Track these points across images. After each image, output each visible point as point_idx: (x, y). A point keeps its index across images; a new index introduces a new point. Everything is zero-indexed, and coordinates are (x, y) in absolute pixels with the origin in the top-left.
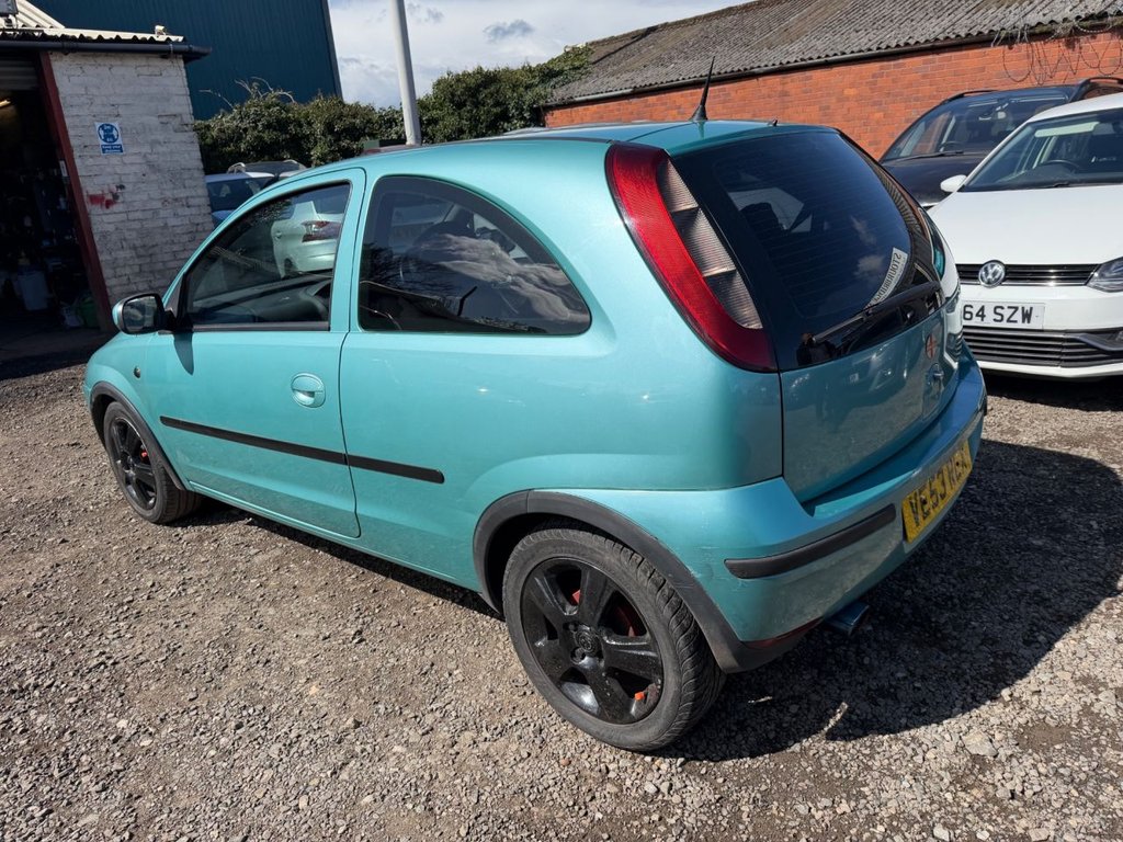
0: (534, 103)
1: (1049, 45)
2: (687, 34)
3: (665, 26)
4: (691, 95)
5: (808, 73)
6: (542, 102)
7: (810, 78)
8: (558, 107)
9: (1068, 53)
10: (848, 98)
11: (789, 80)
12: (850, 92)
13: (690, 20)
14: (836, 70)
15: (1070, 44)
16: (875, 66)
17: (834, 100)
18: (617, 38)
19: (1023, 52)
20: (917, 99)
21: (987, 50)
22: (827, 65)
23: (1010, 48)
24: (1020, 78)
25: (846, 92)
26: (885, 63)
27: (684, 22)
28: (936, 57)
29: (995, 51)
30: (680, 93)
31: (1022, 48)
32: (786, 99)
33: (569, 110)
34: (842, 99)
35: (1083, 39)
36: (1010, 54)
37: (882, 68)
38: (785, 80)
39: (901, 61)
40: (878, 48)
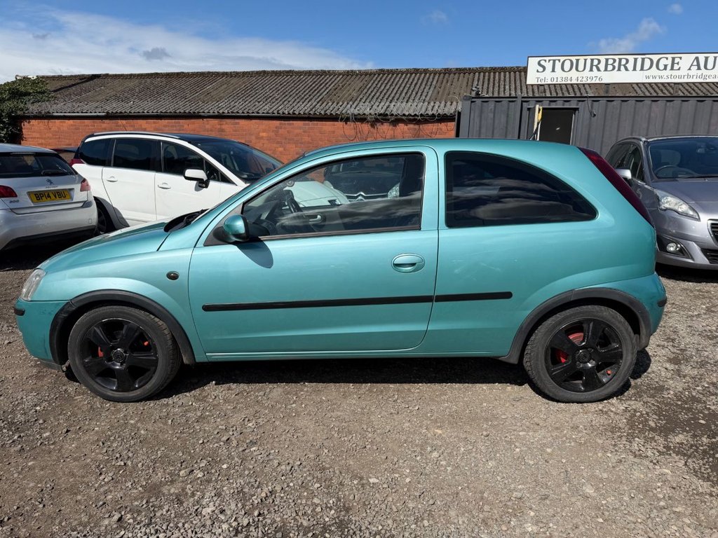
0: (12, 112)
1: (363, 125)
2: (131, 84)
3: (107, 75)
4: (154, 123)
5: (237, 121)
6: (19, 113)
7: (238, 123)
8: (36, 117)
9: (372, 129)
10: (262, 137)
11: (224, 123)
12: (264, 134)
13: (127, 75)
14: (254, 121)
15: (373, 126)
16: (277, 123)
17: (253, 137)
18: (65, 77)
19: (352, 126)
20: (301, 143)
21: (336, 123)
22: (249, 118)
23: (346, 124)
24: (352, 139)
25: (262, 134)
26: (283, 122)
27: (122, 75)
28: (310, 123)
29: (340, 124)
30: (145, 121)
31: (351, 124)
32: (223, 133)
33: (46, 121)
34: (258, 138)
35: (378, 124)
36: (346, 126)
37: (281, 124)
38: (222, 123)
39: (291, 122)
40: (243, 113)
